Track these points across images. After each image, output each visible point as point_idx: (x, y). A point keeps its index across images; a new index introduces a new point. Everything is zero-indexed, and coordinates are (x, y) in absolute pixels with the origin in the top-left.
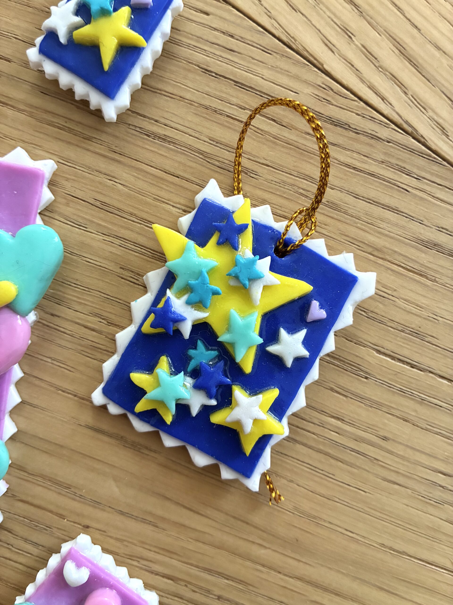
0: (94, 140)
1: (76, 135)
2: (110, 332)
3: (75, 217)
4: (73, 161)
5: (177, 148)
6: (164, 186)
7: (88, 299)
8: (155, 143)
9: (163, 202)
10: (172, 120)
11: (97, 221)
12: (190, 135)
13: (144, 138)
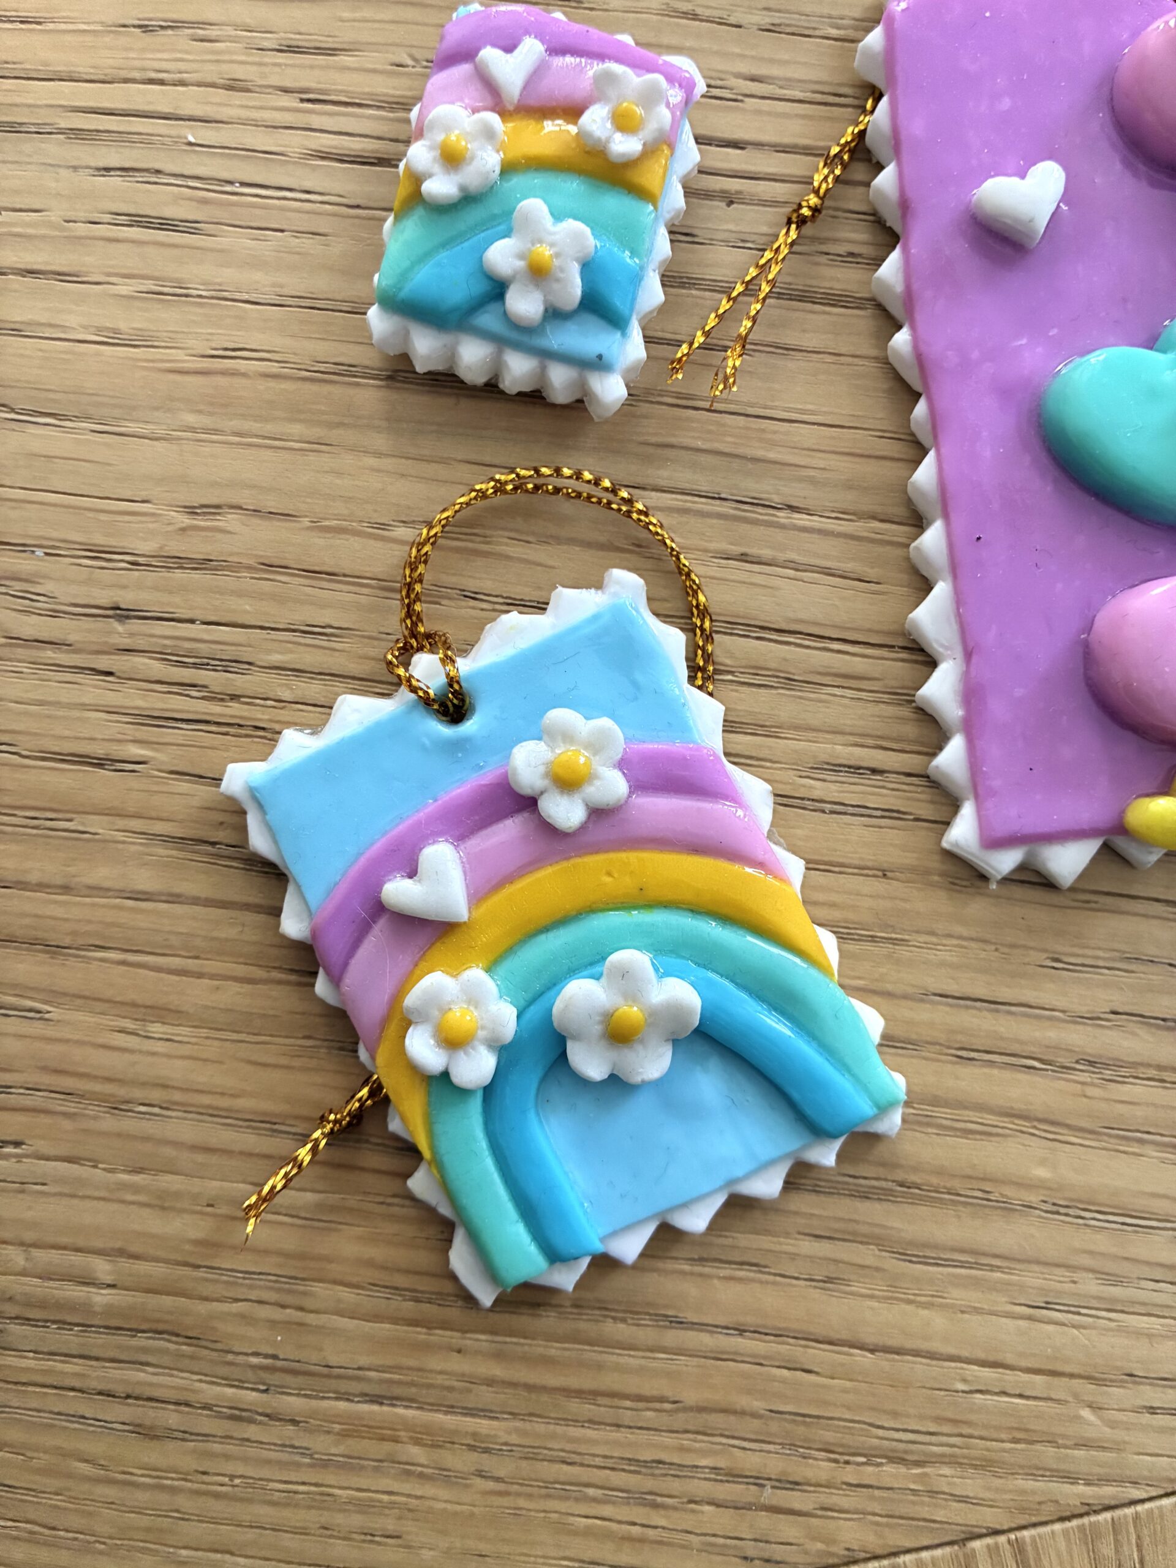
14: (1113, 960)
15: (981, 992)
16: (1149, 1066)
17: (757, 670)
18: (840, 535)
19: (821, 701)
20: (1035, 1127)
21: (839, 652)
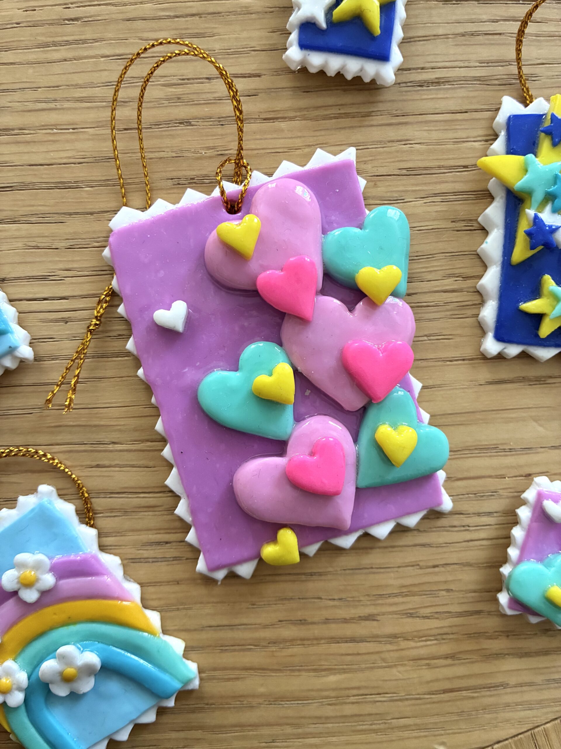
0: (373, 114)
1: (354, 117)
2: (469, 285)
3: (389, 194)
4: (363, 143)
5: (453, 85)
6: (458, 127)
7: (435, 264)
8: (431, 90)
9: (464, 142)
10: (437, 60)
11: (410, 189)
12: (460, 67)
13: (418, 91)
14: (276, 601)
15: (225, 622)
16: (297, 640)
17: (112, 510)
18: (135, 451)
19: (139, 518)
20: (256, 672)
21: (143, 497)
